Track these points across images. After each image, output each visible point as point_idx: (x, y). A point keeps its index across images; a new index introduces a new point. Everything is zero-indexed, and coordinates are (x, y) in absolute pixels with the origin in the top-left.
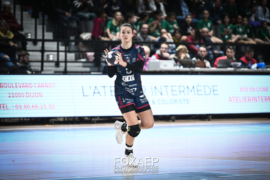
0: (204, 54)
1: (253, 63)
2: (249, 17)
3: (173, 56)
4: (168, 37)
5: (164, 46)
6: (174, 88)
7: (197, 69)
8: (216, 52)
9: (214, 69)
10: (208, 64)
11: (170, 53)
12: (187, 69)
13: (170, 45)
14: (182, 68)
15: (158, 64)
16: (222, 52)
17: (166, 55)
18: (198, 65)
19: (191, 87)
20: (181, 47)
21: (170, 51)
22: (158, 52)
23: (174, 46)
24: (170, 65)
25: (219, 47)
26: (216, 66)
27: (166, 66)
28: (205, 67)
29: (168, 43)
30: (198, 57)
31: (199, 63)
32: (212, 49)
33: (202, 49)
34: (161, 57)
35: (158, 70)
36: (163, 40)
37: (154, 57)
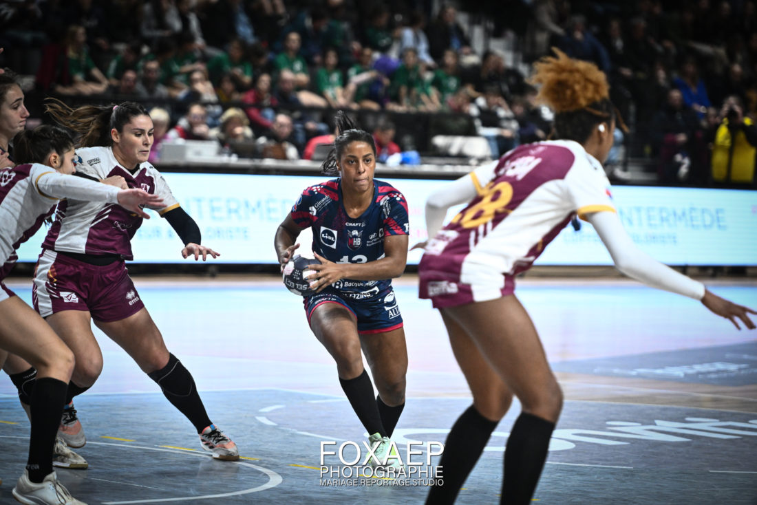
0: (286, 131)
1: (391, 153)
2: (385, 50)
3: (214, 133)
4: (206, 90)
5: (196, 110)
6: (215, 204)
7: (269, 162)
8: (311, 125)
9: (304, 164)
10: (292, 152)
11: (211, 126)
12: (246, 163)
13: (211, 109)
14: (234, 160)
15: (182, 149)
16: (322, 127)
17: (201, 129)
18: (269, 153)
19: (253, 204)
20: (231, 112)
21: (209, 120)
22: (183, 123)
23: (217, 110)
24: (207, 152)
25: (317, 116)
26: (308, 157)
27: (198, 153)
28: (284, 157)
29: (205, 104)
30: (272, 136)
31: (272, 149)
32: (302, 120)
33: (283, 119)
34: (189, 135)
35: (180, 161)
36: (195, 97)
37: (173, 134)
